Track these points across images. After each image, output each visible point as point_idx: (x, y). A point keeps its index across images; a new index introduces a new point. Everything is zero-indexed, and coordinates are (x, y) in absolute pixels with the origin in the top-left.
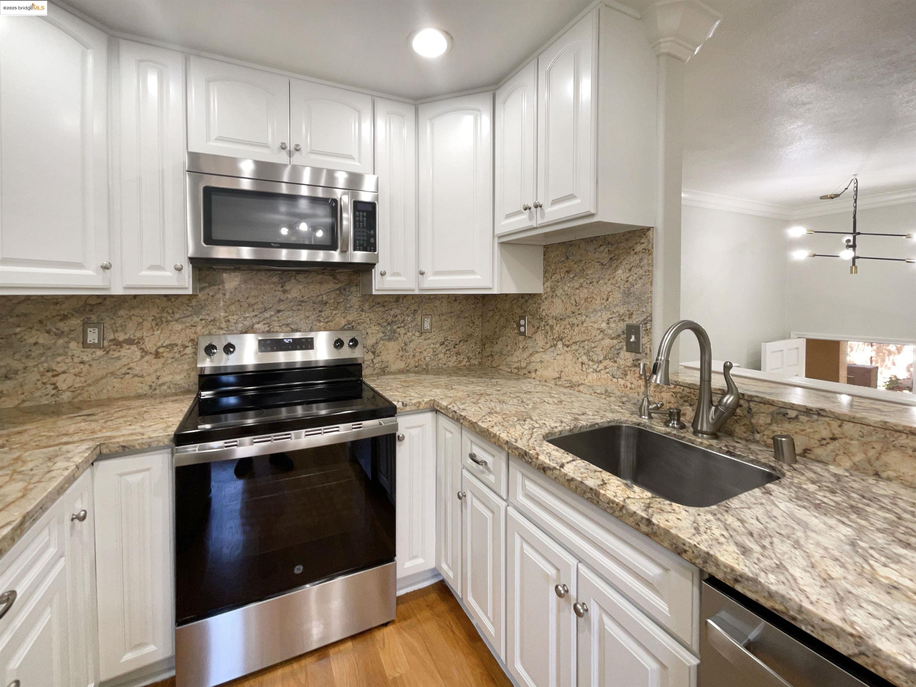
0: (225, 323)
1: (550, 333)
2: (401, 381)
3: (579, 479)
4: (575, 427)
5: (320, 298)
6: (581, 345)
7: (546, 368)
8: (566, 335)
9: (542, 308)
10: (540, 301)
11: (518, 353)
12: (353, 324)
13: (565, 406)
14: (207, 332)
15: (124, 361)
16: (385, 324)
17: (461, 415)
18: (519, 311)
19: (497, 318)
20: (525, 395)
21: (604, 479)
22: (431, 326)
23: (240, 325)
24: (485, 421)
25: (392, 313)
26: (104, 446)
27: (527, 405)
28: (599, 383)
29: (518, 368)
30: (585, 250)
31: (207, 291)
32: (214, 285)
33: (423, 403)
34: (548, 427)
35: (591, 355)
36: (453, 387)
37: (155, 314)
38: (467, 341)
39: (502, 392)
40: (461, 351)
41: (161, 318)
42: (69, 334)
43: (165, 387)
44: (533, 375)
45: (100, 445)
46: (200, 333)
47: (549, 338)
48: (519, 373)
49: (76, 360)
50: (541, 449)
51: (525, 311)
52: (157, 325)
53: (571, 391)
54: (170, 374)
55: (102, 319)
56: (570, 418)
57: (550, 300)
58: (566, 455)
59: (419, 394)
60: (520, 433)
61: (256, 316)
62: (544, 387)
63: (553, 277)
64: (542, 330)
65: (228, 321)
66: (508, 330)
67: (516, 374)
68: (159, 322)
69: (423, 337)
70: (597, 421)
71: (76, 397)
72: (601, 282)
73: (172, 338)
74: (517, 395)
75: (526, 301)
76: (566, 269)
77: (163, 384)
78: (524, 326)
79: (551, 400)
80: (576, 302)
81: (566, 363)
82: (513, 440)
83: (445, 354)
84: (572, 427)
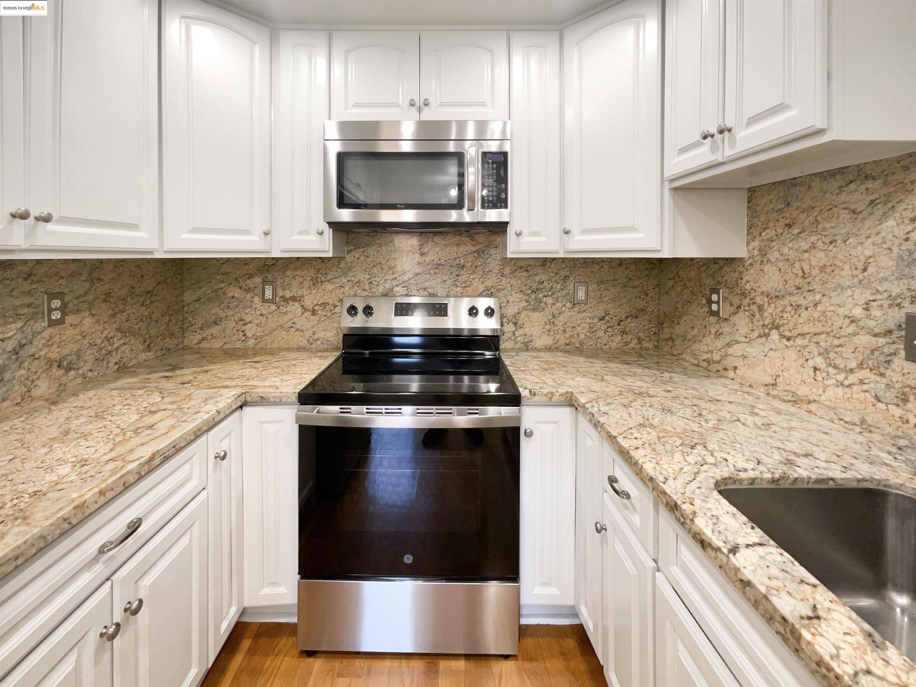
0: (368, 285)
1: (757, 316)
2: (541, 361)
3: (763, 589)
4: (782, 478)
5: (457, 261)
6: (813, 340)
7: (751, 367)
8: (785, 322)
9: (745, 279)
10: (741, 269)
11: (708, 340)
12: (492, 290)
13: (773, 434)
14: (353, 293)
15: (290, 316)
16: (529, 292)
17: (599, 422)
18: (709, 282)
19: (679, 289)
20: (708, 405)
21: (818, 606)
22: (587, 295)
23: (382, 287)
24: (630, 437)
25: (537, 278)
26: (248, 395)
27: (707, 421)
28: (849, 406)
29: (708, 361)
30: (822, 190)
31: (353, 253)
32: (359, 248)
33: (557, 394)
34: (731, 466)
35: (832, 358)
36: (605, 378)
37: (313, 275)
38: (637, 317)
39: (673, 394)
40: (627, 330)
41: (316, 278)
42: (254, 290)
43: (319, 343)
44: (731, 374)
45: (245, 393)
46: (347, 294)
47: (755, 323)
48: (710, 368)
49: (258, 313)
50: (703, 505)
51: (718, 282)
52: (313, 284)
53: (792, 409)
54: (322, 331)
55: (275, 279)
56: (777, 456)
57: (757, 266)
58: (749, 530)
59: (556, 382)
60: (677, 469)
61: (395, 278)
62: (746, 395)
63: (763, 234)
64: (746, 311)
65: (371, 283)
66: (694, 306)
67: (705, 368)
68: (315, 282)
69: (576, 309)
70: (831, 475)
71: (257, 344)
72: (851, 240)
73: (325, 297)
74: (695, 401)
75: (721, 268)
76: (787, 222)
77: (318, 339)
78: (718, 303)
79: (750, 420)
80: (803, 272)
81: (786, 364)
82: (661, 478)
83: (605, 331)
84: (777, 476)
